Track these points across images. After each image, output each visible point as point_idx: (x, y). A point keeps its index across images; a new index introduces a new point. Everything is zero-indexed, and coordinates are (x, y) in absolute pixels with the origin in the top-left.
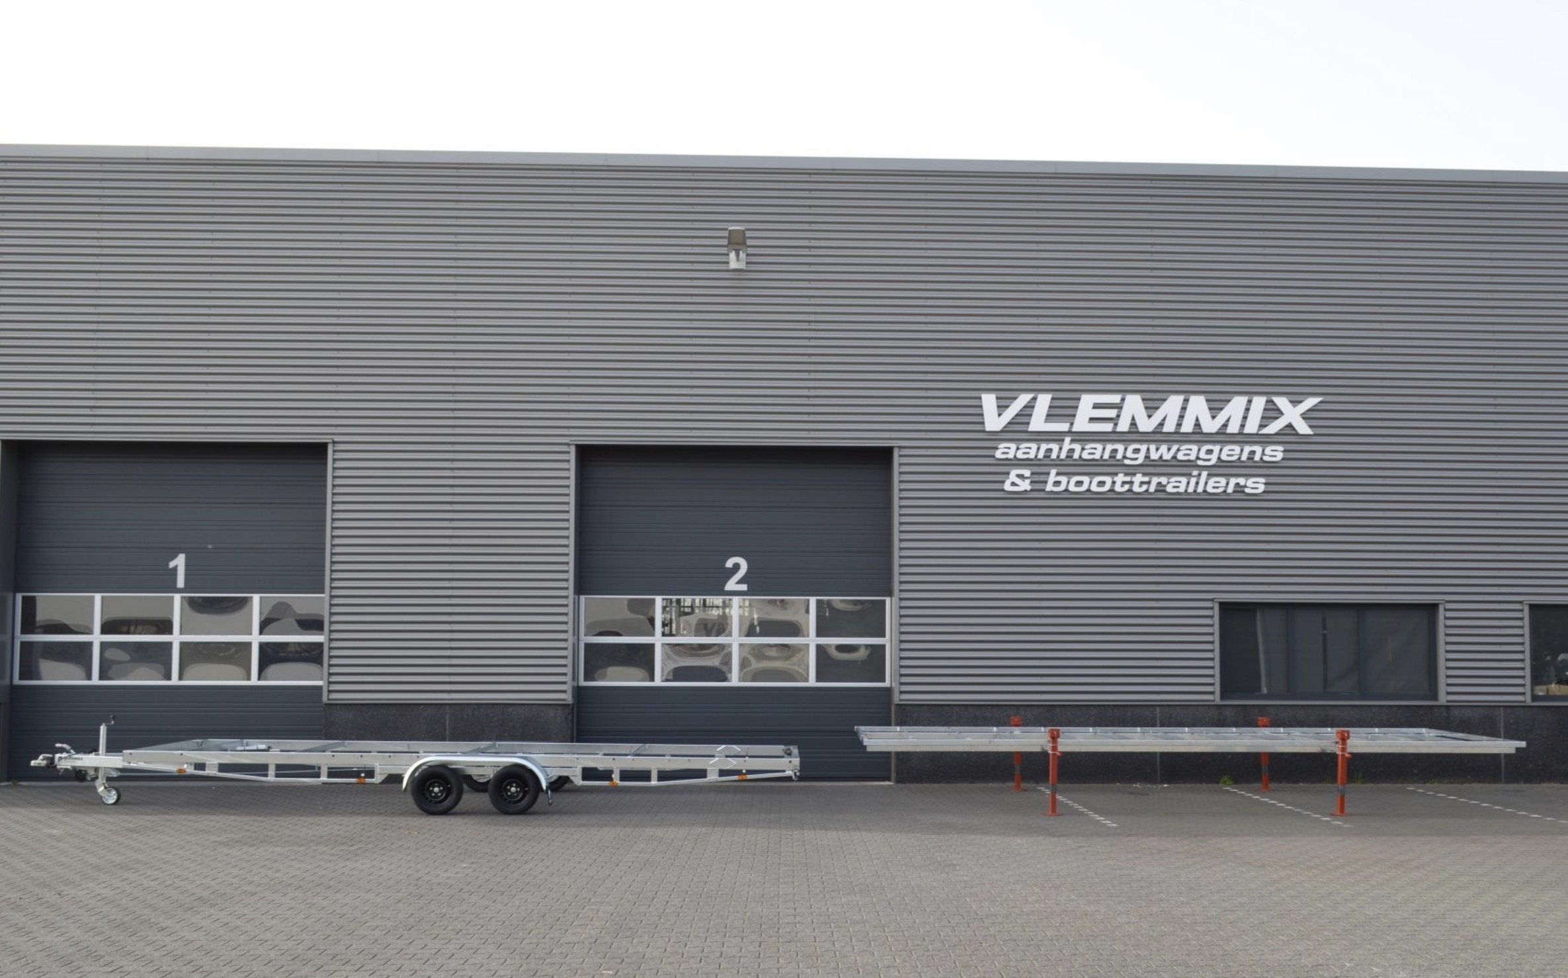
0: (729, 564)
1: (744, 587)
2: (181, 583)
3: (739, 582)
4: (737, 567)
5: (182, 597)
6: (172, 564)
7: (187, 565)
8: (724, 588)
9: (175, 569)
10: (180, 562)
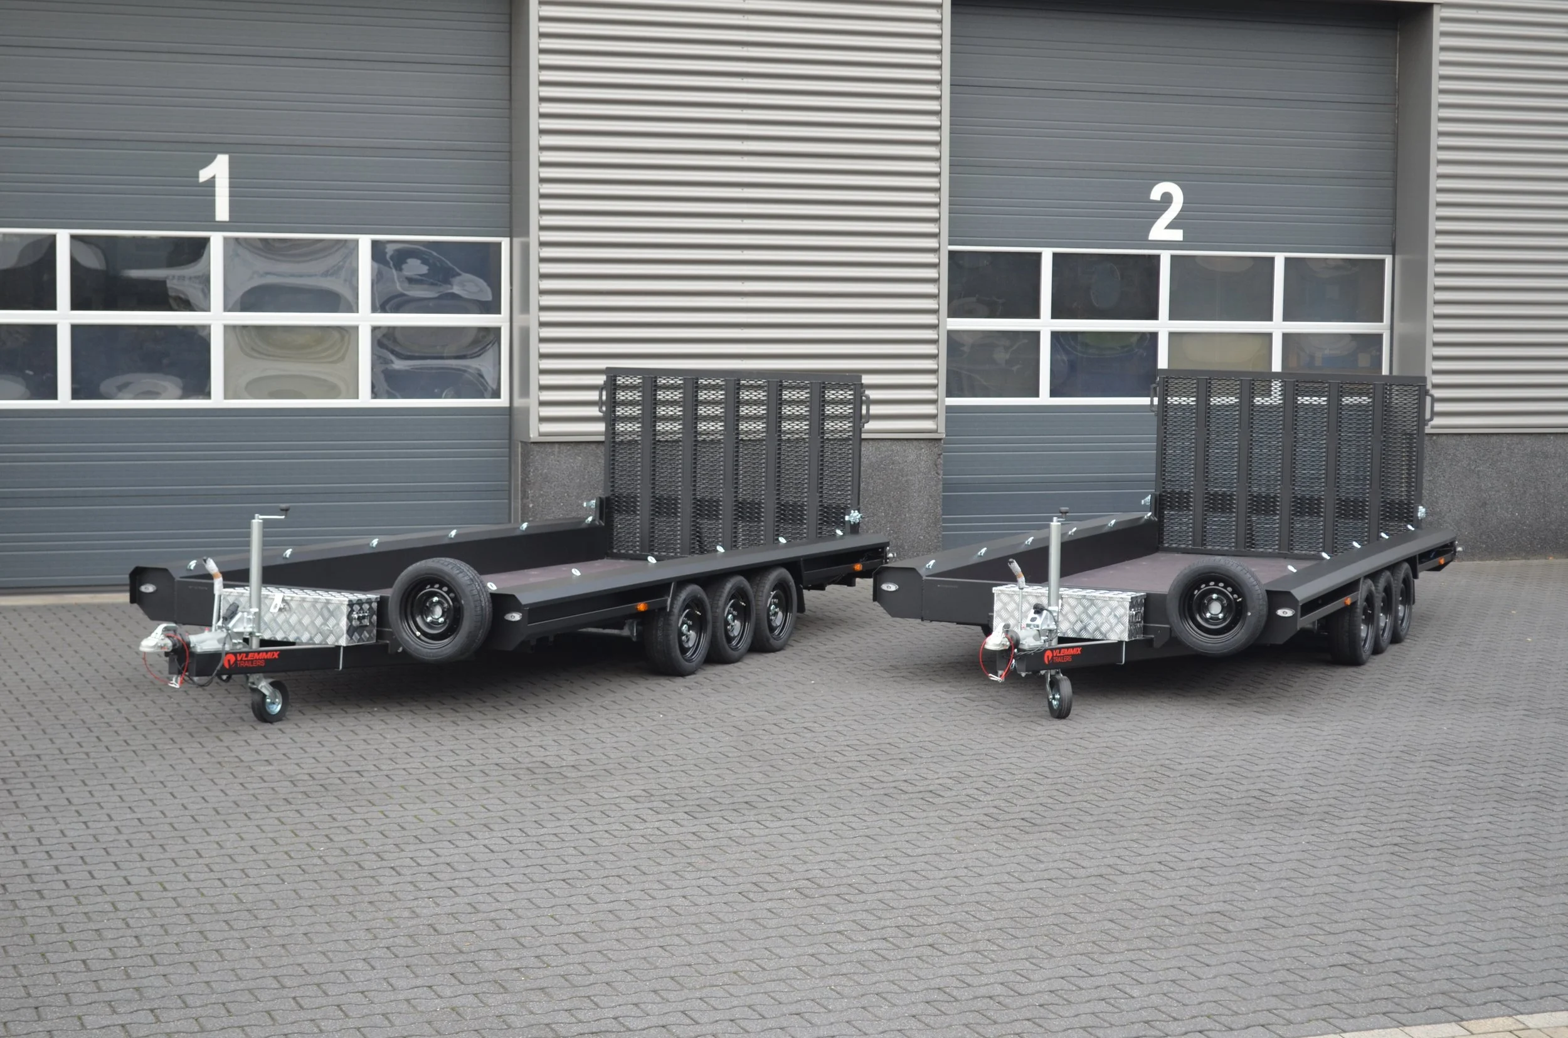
0: (1156, 194)
1: (1177, 235)
2: (222, 212)
3: (1171, 226)
4: (1167, 198)
5: (226, 239)
6: (204, 175)
7: (232, 176)
8: (1147, 235)
9: (211, 182)
10: (218, 170)
